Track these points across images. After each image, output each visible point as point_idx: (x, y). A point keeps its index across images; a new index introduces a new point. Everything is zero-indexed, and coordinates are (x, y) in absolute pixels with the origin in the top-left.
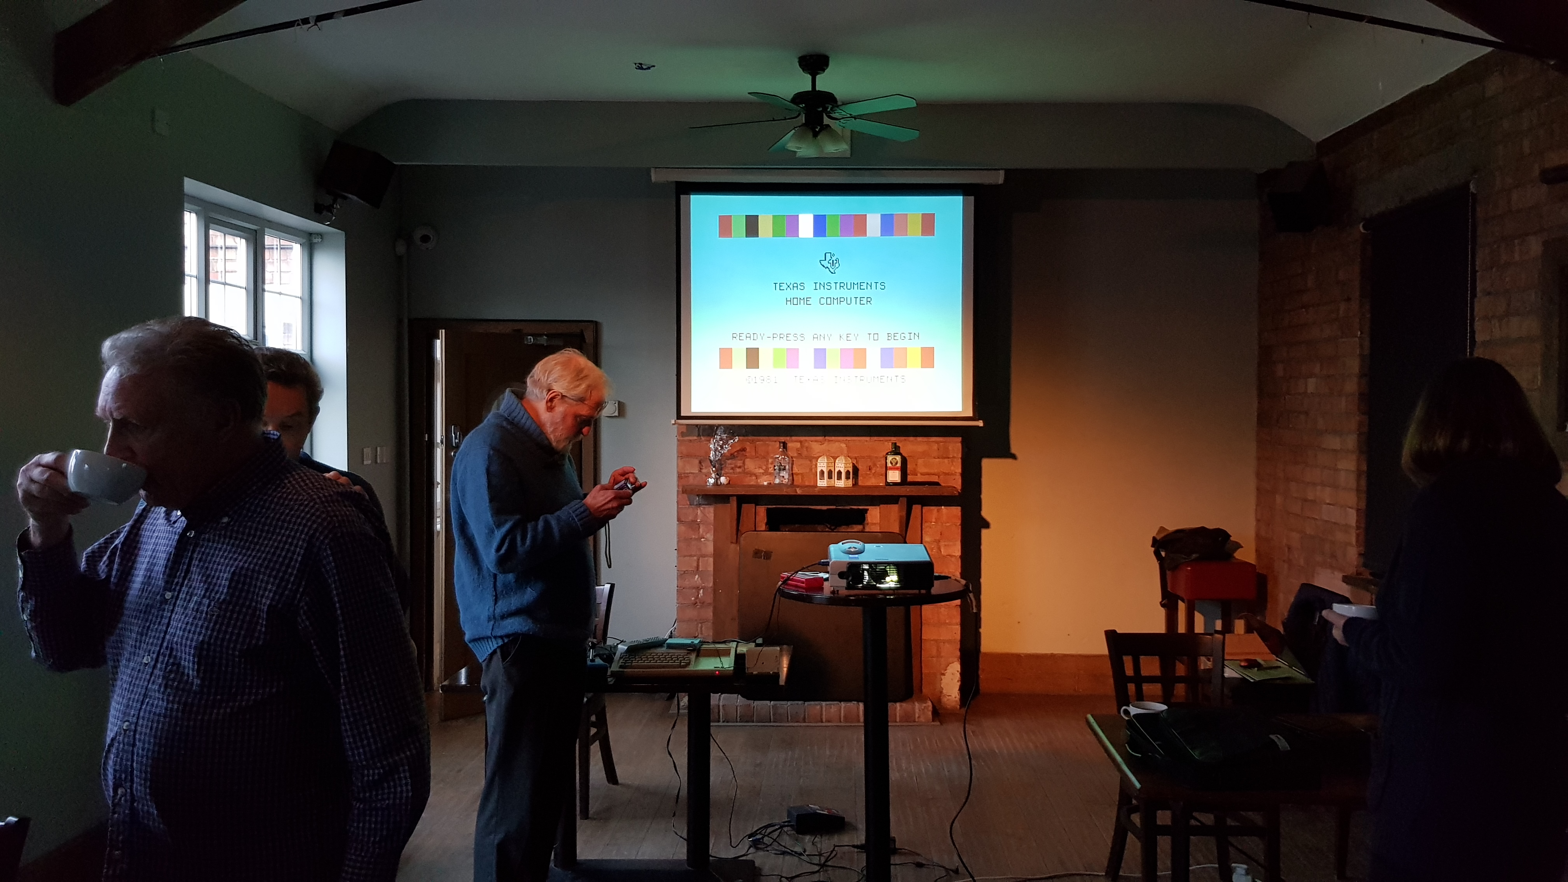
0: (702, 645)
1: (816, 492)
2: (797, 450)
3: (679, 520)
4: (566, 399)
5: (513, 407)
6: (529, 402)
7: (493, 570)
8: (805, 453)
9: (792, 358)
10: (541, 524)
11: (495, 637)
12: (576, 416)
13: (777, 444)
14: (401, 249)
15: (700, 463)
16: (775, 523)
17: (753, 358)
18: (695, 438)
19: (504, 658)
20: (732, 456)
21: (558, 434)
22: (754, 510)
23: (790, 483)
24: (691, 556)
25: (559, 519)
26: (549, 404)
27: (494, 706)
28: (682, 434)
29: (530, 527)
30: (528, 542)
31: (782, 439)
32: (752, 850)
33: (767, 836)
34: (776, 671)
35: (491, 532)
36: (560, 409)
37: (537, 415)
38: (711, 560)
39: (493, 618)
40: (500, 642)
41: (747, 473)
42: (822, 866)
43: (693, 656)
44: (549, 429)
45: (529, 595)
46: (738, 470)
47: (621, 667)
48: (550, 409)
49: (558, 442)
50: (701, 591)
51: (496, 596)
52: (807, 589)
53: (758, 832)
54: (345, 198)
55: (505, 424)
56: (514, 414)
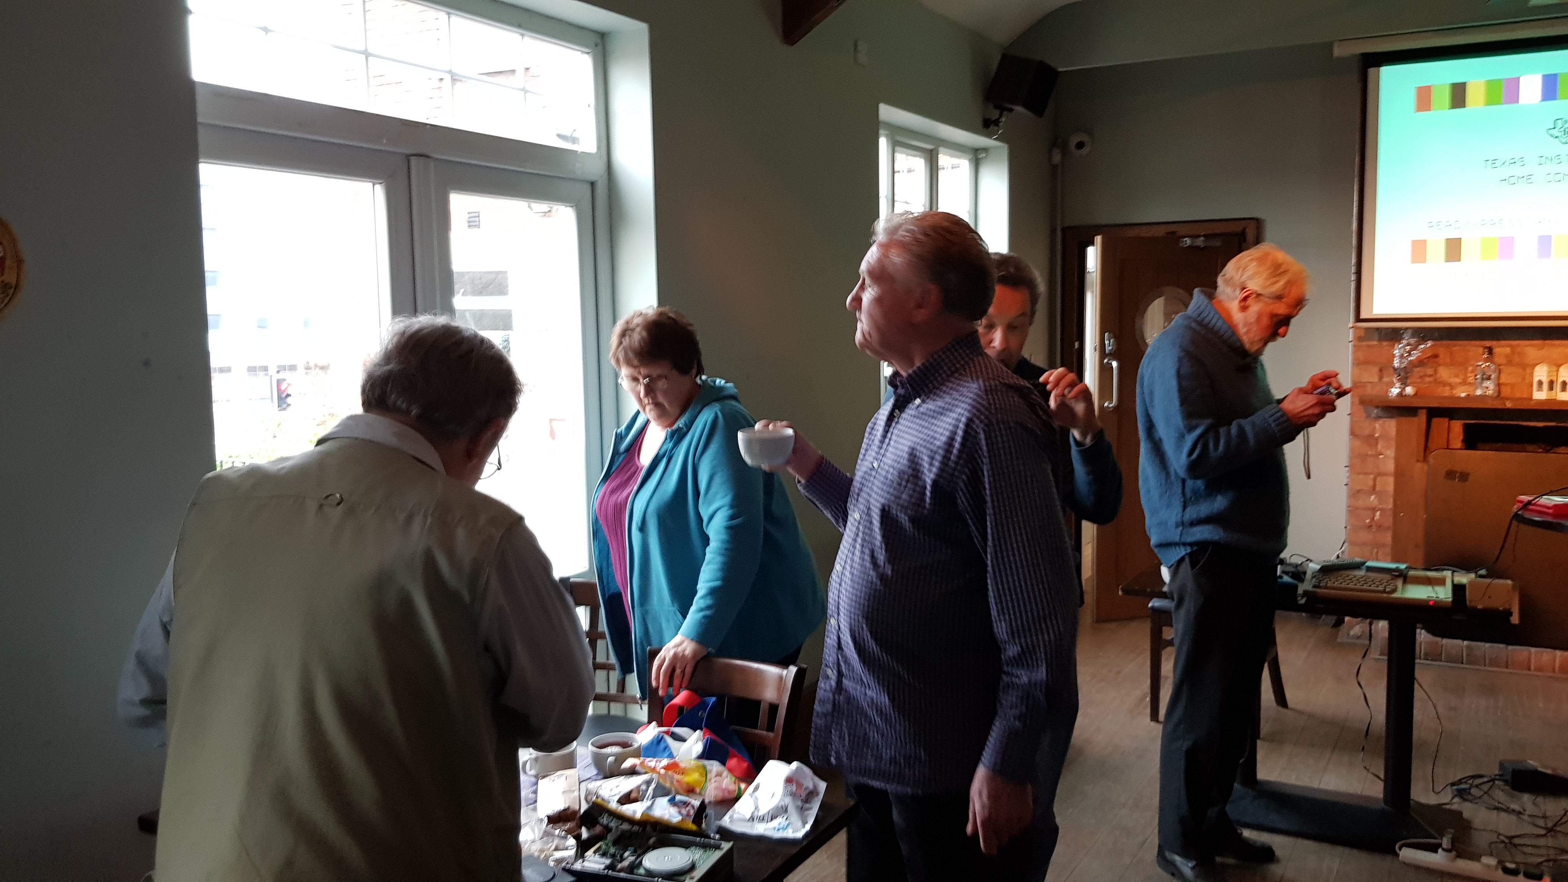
0: (1409, 571)
1: (1532, 406)
2: (1507, 356)
3: (1353, 433)
4: (1261, 298)
5: (1202, 307)
6: (1220, 302)
7: (1182, 473)
8: (1516, 359)
9: (1506, 247)
10: (1234, 429)
11: (1184, 544)
12: (1273, 316)
13: (1481, 350)
14: (1057, 158)
15: (1381, 370)
16: (1472, 441)
17: (1453, 249)
18: (1375, 343)
19: (1193, 565)
20: (1420, 363)
21: (1252, 335)
22: (1447, 424)
23: (1496, 395)
24: (1365, 474)
25: (1253, 424)
26: (1243, 304)
27: (1182, 612)
28: (1359, 339)
29: (1222, 430)
30: (1221, 448)
31: (1488, 343)
32: (1456, 800)
33: (1477, 786)
34: (1507, 606)
35: (1182, 437)
36: (1255, 308)
37: (1229, 316)
38: (1391, 480)
39: (1181, 524)
40: (1189, 550)
41: (1440, 383)
42: (1550, 830)
43: (1399, 583)
44: (1242, 330)
45: (1219, 503)
46: (1427, 379)
47: (1314, 587)
48: (1244, 309)
49: (1252, 343)
50: (1378, 513)
51: (1185, 502)
52: (1554, 516)
53: (1463, 781)
54: (1011, 110)
55: (1193, 325)
56: (1203, 315)
